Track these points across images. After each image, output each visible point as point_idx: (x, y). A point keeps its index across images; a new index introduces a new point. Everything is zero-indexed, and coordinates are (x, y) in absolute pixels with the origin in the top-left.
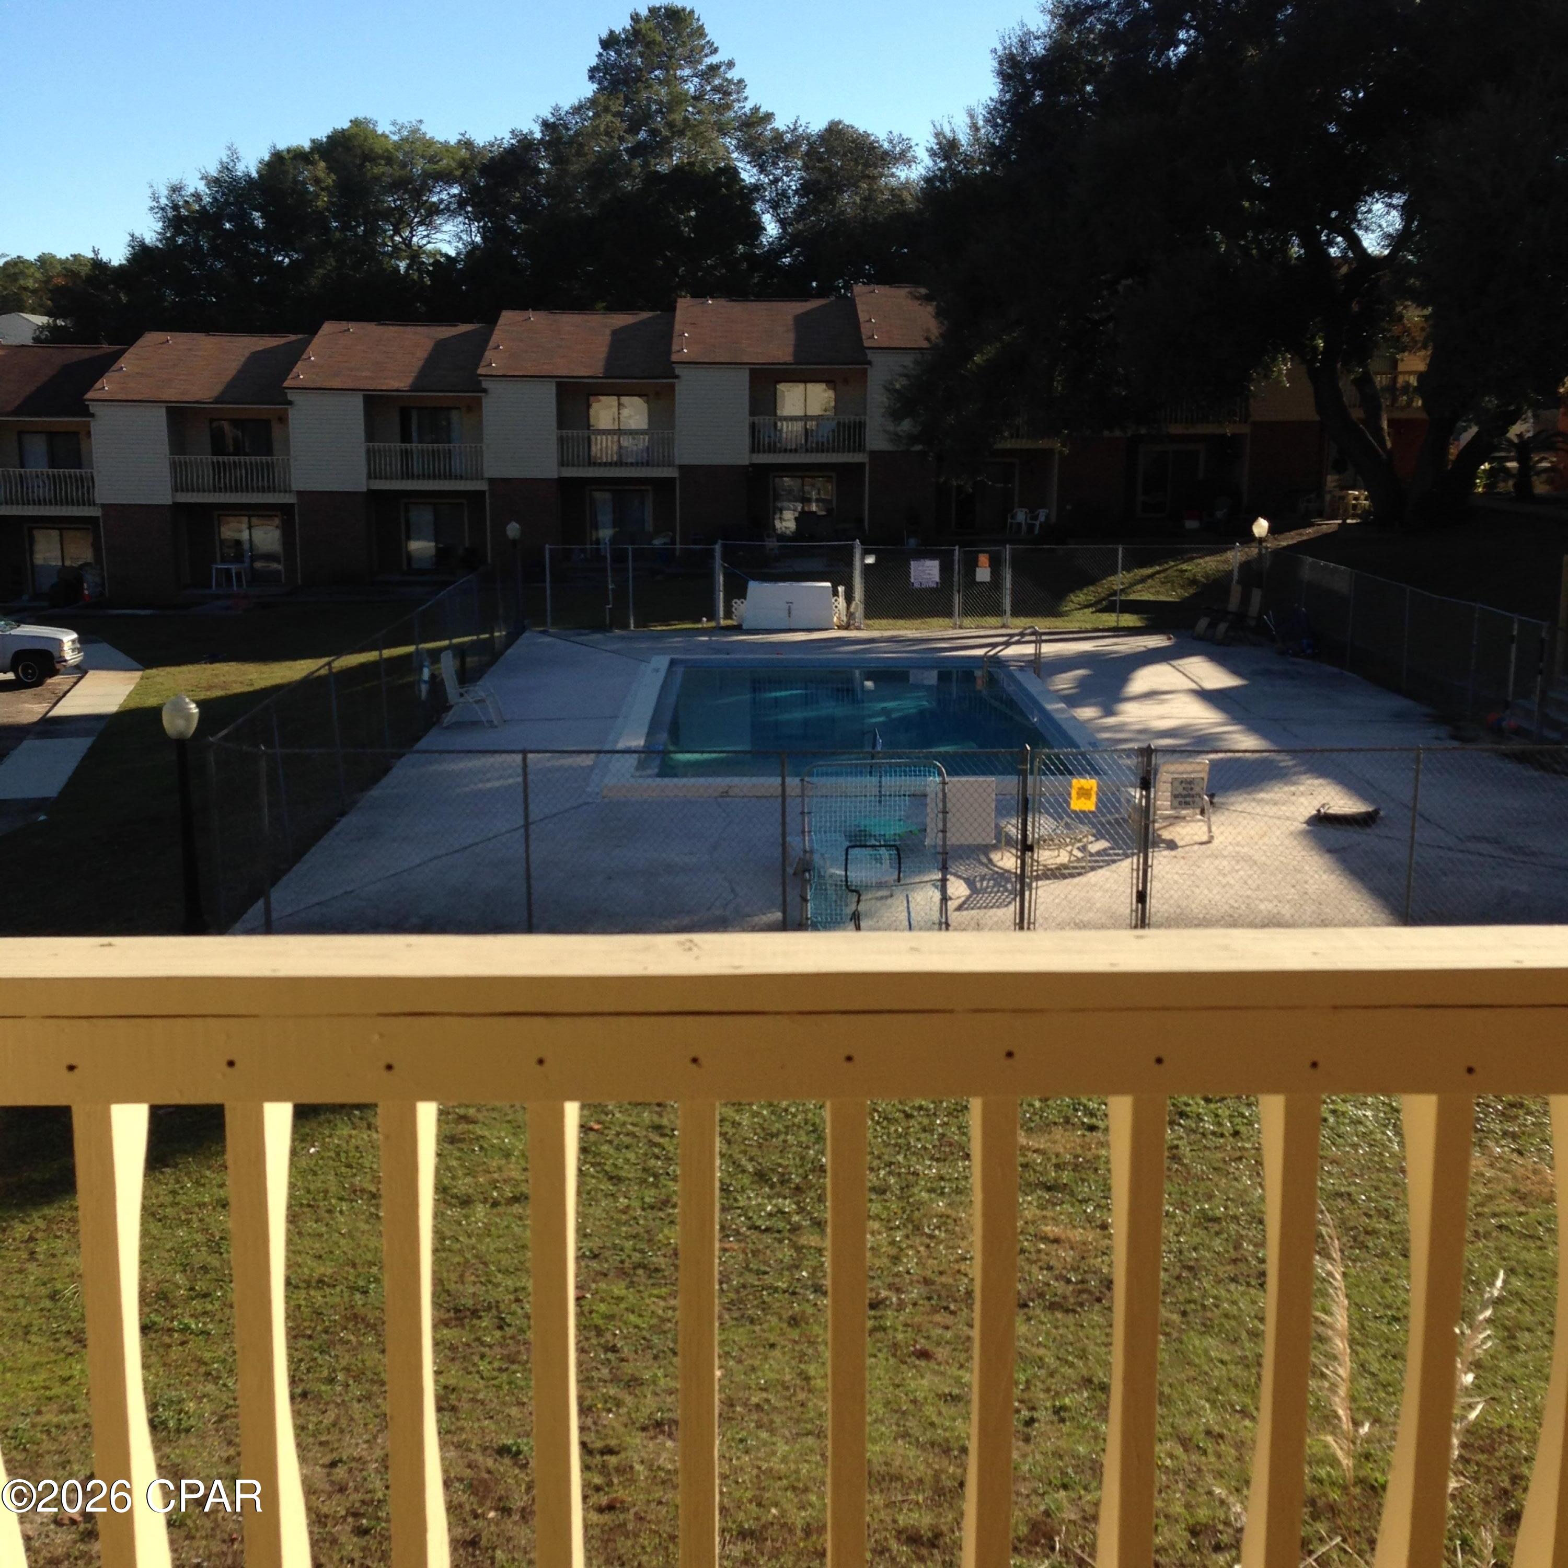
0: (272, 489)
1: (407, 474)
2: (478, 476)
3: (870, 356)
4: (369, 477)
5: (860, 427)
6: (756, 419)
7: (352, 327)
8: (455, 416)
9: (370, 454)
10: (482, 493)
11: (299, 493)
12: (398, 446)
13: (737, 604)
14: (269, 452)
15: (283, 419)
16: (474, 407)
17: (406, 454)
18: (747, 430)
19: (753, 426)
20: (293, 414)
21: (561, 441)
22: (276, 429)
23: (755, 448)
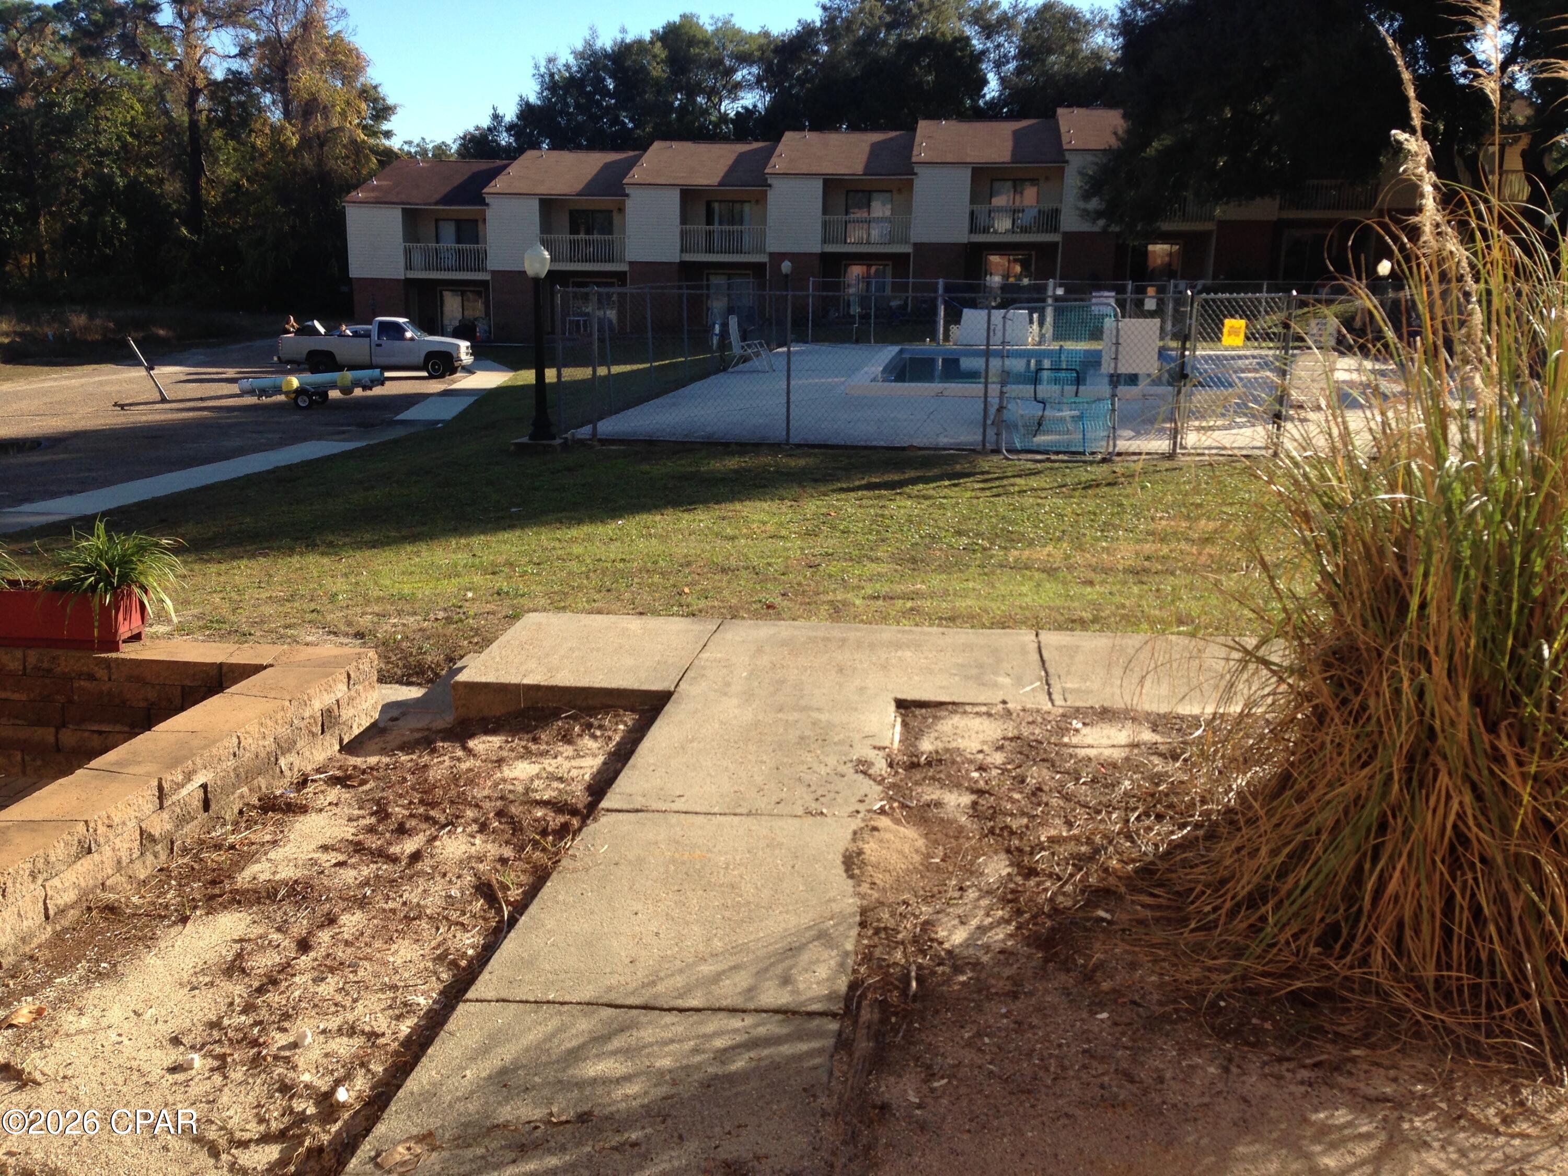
0: (611, 260)
1: (709, 250)
2: (762, 251)
3: (1068, 156)
4: (682, 251)
5: (1056, 212)
6: (975, 207)
7: (675, 145)
8: (747, 208)
9: (683, 234)
10: (764, 264)
11: (631, 263)
12: (704, 227)
13: (954, 329)
14: (610, 232)
15: (621, 210)
16: (761, 200)
17: (709, 234)
18: (967, 216)
19: (972, 213)
20: (630, 204)
21: (825, 224)
22: (616, 218)
23: (973, 229)
